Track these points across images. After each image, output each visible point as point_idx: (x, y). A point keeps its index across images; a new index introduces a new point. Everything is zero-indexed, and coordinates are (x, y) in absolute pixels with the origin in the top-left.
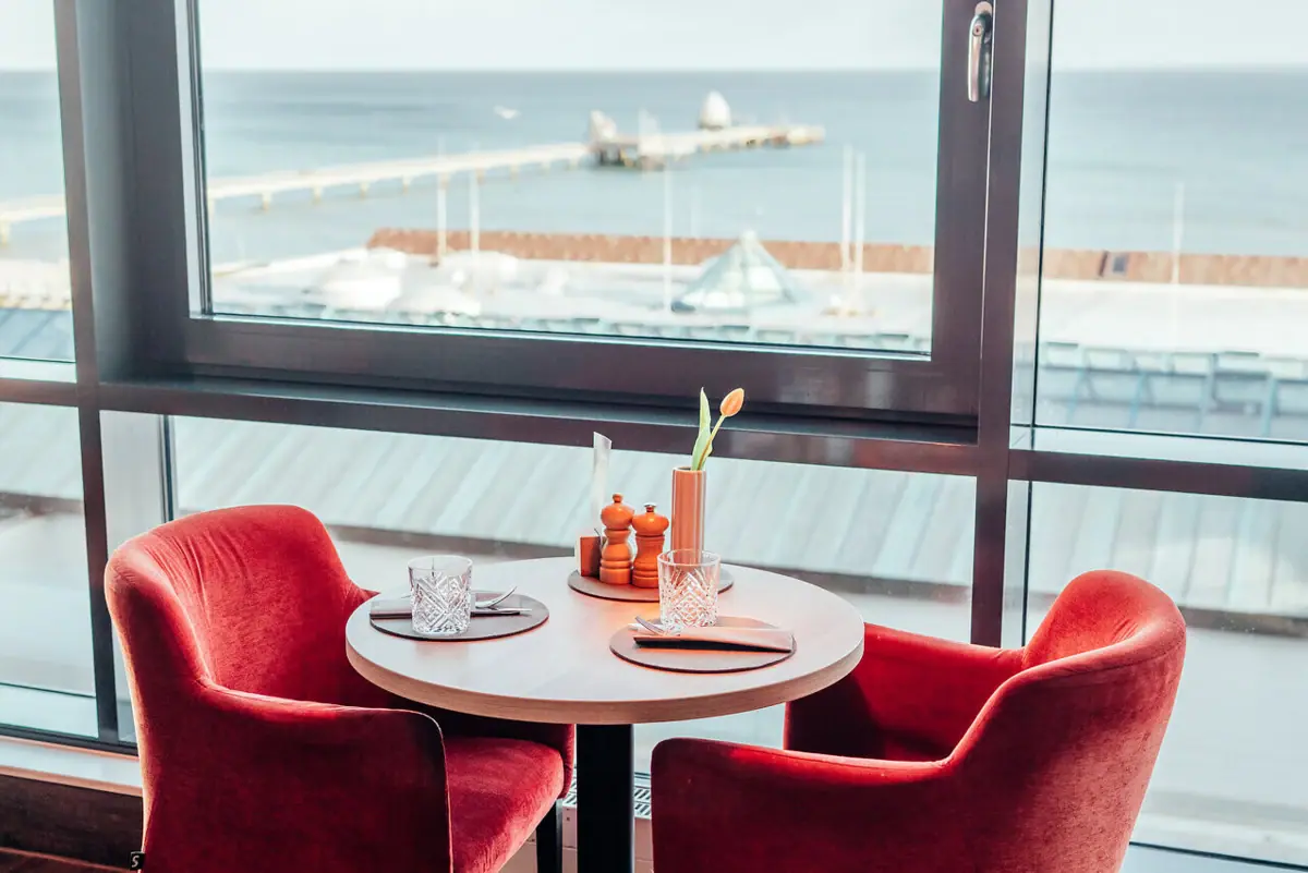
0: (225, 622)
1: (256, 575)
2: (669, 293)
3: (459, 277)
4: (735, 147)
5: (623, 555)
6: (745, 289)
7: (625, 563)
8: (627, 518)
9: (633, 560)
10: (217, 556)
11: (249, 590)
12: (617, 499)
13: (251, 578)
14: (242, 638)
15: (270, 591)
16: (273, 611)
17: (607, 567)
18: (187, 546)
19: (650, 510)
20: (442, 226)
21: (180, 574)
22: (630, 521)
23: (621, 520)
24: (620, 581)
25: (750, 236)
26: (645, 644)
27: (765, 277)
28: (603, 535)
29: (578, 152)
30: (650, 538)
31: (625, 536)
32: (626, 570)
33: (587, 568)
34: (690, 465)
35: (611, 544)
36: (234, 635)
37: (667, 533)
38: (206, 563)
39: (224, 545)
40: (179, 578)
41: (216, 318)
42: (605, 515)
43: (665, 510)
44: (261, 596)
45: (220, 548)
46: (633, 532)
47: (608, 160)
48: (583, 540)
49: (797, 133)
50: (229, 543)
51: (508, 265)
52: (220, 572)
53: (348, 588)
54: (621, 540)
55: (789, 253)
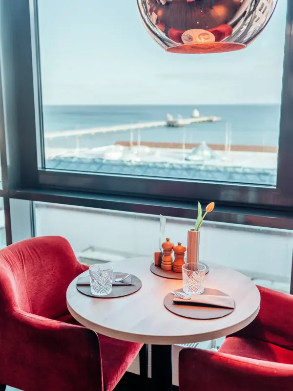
0: (32, 278)
1: (44, 261)
2: (185, 156)
3: (135, 152)
4: (200, 122)
5: (170, 260)
6: (203, 156)
7: (170, 263)
8: (171, 247)
9: (173, 261)
10: (31, 256)
11: (41, 267)
12: (168, 240)
13: (42, 262)
14: (38, 283)
15: (49, 267)
16: (50, 273)
17: (164, 264)
18: (19, 252)
19: (179, 244)
20: (132, 140)
21: (15, 263)
22: (172, 248)
23: (169, 247)
24: (168, 269)
25: (204, 143)
26: (177, 303)
27: (207, 153)
28: (162, 252)
29: (164, 123)
30: (179, 255)
31: (171, 253)
32: (170, 265)
33: (157, 264)
34: (194, 228)
35: (165, 256)
36: (36, 282)
37: (186, 253)
38: (26, 258)
39: (34, 252)
40: (15, 264)
41: (47, 170)
42: (163, 246)
43: (185, 244)
44: (46, 268)
45: (32, 253)
46: (173, 252)
47: (171, 125)
48: (155, 253)
49: (215, 119)
50: (35, 250)
51: (147, 149)
52: (31, 261)
53: (77, 264)
54: (169, 255)
55: (213, 147)
